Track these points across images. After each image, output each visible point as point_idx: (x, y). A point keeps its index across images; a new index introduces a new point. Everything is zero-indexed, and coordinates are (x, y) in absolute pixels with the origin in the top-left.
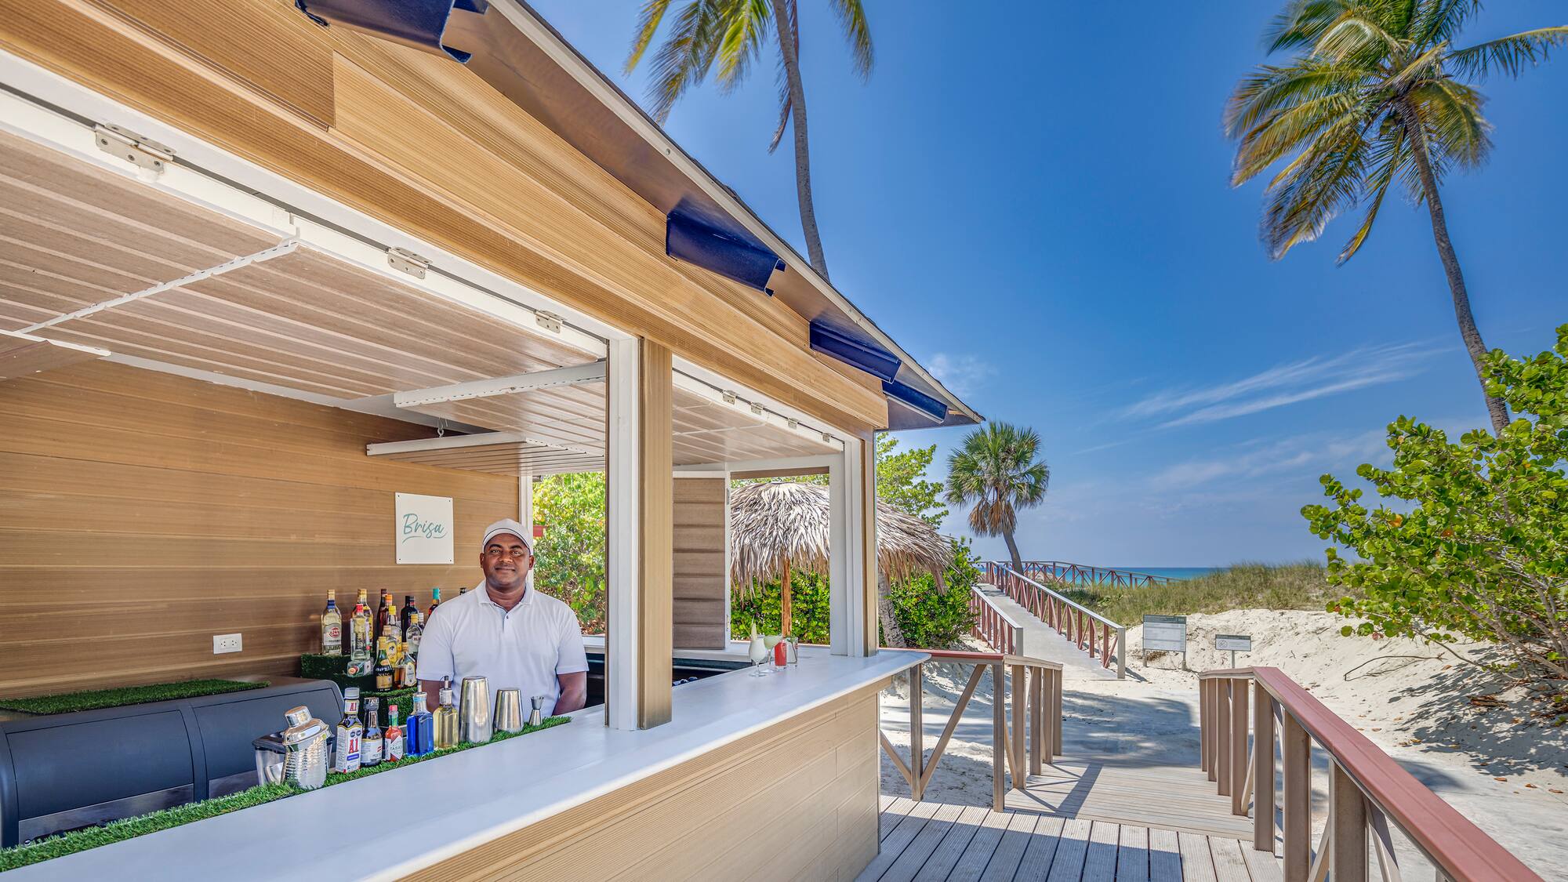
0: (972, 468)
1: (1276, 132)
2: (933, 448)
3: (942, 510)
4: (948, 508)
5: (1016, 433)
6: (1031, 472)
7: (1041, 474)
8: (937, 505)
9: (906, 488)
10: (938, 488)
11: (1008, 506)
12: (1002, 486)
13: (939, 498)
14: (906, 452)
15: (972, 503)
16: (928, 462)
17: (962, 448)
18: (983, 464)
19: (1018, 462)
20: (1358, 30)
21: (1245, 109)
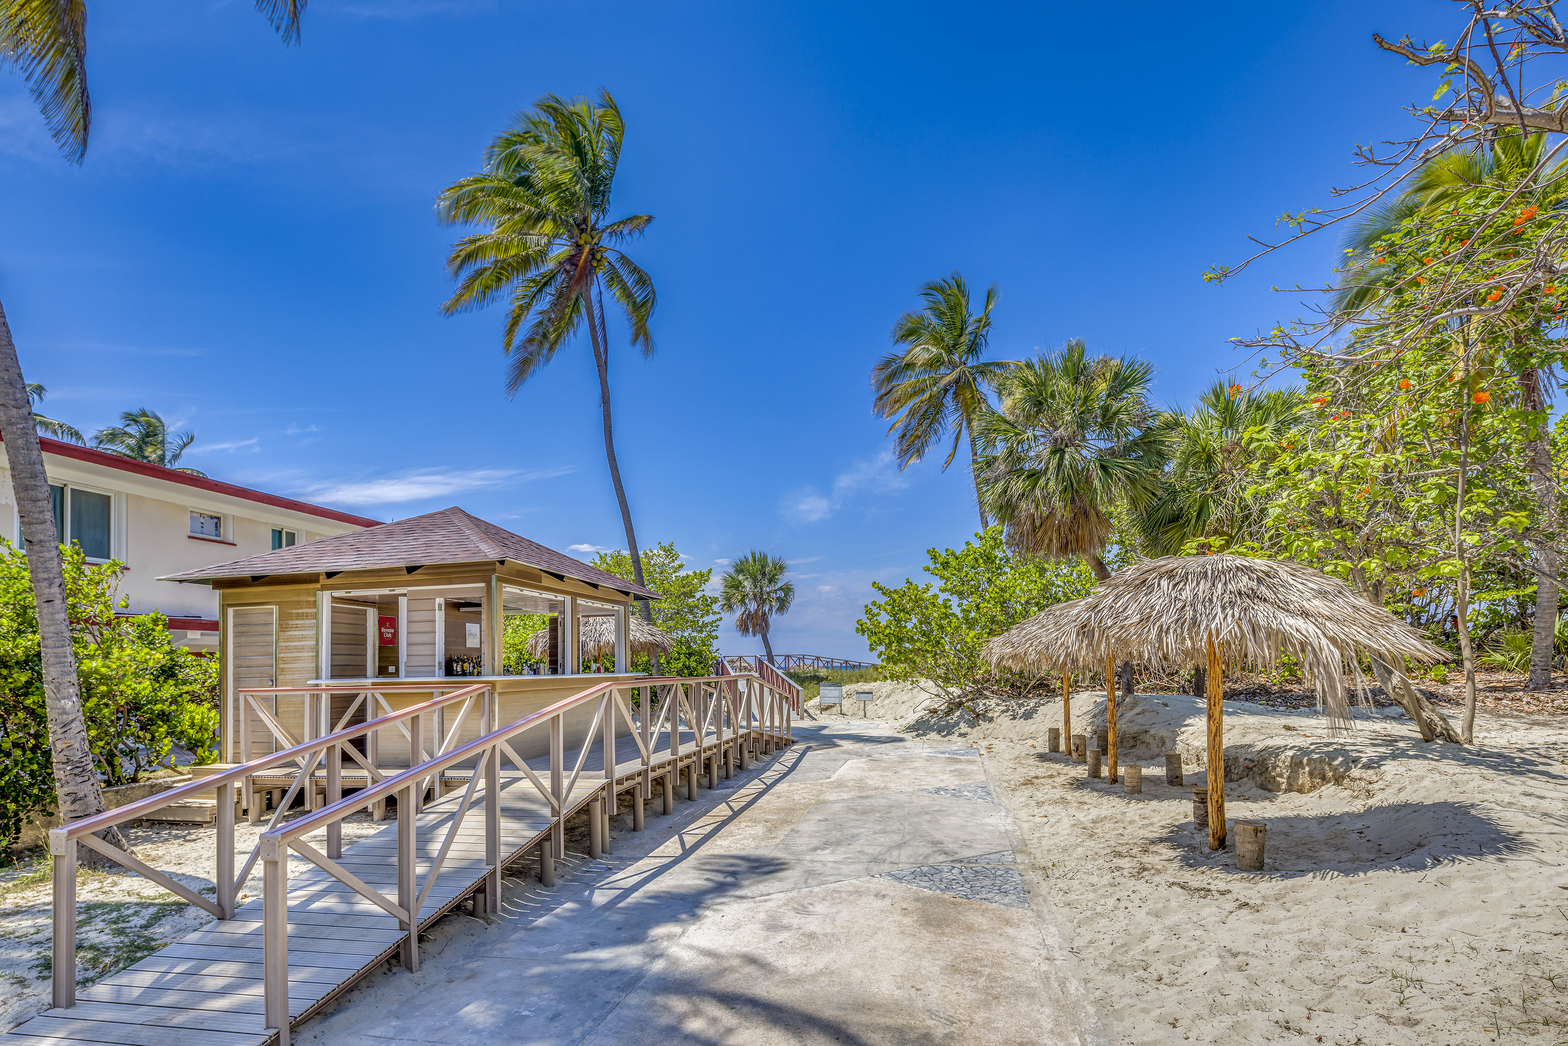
0: (737, 586)
1: (896, 395)
2: (710, 571)
3: (718, 616)
4: (722, 615)
5: (769, 560)
6: (781, 589)
7: (788, 589)
8: (714, 613)
9: (690, 600)
10: (715, 600)
11: (764, 614)
12: (761, 599)
13: (716, 607)
14: (691, 573)
15: (739, 612)
16: (707, 580)
17: (731, 571)
18: (746, 583)
19: (770, 581)
20: (928, 350)
21: (883, 376)
